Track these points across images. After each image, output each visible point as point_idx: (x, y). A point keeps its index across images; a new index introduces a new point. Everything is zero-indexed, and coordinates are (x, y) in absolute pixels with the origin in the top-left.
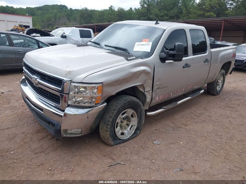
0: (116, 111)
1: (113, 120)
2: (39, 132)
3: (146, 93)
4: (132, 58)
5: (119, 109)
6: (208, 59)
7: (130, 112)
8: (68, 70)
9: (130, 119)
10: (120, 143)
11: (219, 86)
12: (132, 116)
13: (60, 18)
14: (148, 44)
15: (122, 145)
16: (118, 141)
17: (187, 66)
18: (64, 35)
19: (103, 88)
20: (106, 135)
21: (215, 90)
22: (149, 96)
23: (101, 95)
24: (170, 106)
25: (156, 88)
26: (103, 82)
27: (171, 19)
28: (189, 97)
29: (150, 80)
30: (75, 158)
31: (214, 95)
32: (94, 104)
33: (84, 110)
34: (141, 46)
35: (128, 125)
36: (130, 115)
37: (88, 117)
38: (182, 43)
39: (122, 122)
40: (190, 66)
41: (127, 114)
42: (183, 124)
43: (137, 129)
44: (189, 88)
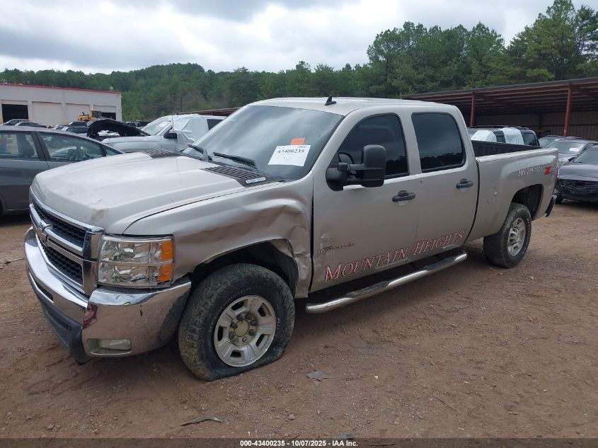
0: (213, 300)
1: (205, 321)
2: (54, 348)
3: (296, 259)
4: (256, 180)
5: (220, 295)
6: (468, 180)
7: (254, 302)
8: (100, 207)
9: (256, 320)
10: (226, 376)
11: (515, 245)
12: (262, 312)
13: (185, 94)
14: (302, 149)
15: (231, 380)
16: (224, 370)
17: (404, 196)
18: (171, 131)
19: (174, 247)
20: (190, 354)
21: (503, 255)
22: (304, 266)
23: (170, 261)
24: (367, 292)
25: (322, 248)
26: (175, 233)
27: (444, 87)
28: (422, 270)
29: (304, 230)
30: (115, 406)
31: (502, 267)
32: (155, 284)
33: (131, 296)
34: (286, 155)
35: (252, 334)
36: (255, 310)
37: (141, 312)
38: (382, 147)
39: (233, 326)
40: (413, 197)
41: (246, 307)
42: (397, 335)
43: (275, 344)
44: (421, 250)
